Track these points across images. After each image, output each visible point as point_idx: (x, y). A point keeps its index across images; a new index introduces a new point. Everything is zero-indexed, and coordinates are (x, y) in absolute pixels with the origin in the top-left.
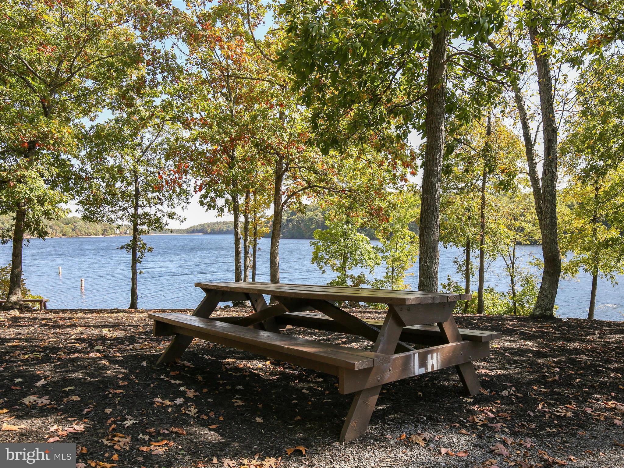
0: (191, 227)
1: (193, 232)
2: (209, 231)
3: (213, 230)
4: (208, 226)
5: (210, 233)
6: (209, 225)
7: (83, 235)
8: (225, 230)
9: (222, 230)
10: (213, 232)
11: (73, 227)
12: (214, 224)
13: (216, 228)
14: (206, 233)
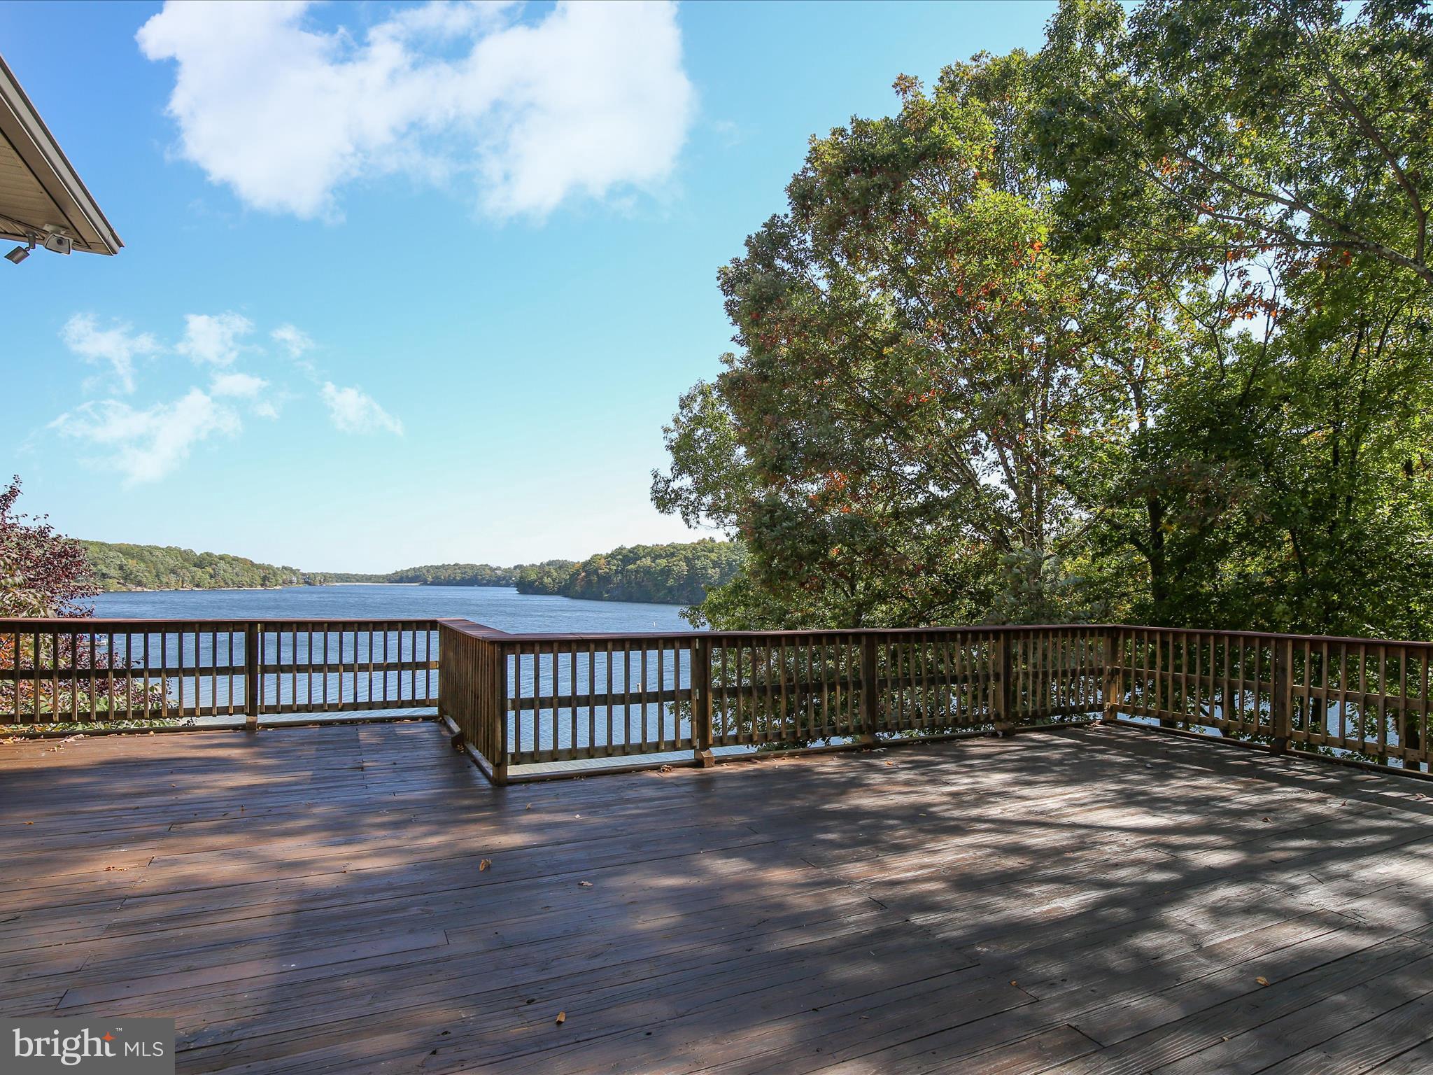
0: (397, 573)
1: (401, 580)
2: (430, 579)
3: (437, 578)
4: (428, 571)
5: (432, 584)
6: (428, 569)
7: (228, 586)
8: (458, 578)
9: (454, 579)
10: (437, 582)
11: (212, 572)
12: (437, 567)
13: (443, 575)
14: (425, 583)
